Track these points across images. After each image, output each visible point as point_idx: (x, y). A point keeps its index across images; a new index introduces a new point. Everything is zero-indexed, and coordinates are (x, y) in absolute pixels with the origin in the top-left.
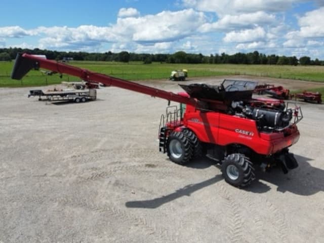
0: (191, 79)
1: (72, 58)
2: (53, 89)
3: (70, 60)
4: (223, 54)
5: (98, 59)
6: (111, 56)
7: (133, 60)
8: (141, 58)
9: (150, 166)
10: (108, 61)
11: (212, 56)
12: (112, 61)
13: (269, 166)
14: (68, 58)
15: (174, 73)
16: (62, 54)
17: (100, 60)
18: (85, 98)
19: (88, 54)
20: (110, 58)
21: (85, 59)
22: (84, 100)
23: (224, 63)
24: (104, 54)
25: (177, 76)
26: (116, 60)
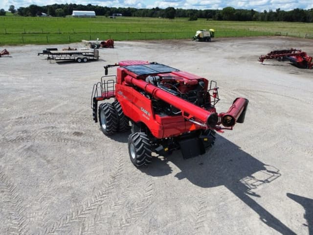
0: (217, 39)
1: (121, 14)
2: (68, 48)
3: (119, 16)
4: (278, 10)
5: (145, 15)
6: (158, 12)
7: (180, 17)
8: (188, 14)
9: (77, 134)
10: (155, 17)
11: (265, 12)
12: (158, 17)
13: (166, 149)
14: (118, 14)
15: (199, 32)
16: (112, 10)
17: (147, 16)
18: (87, 59)
19: (136, 10)
20: (156, 14)
21: (133, 15)
22: (85, 60)
23: (278, 20)
24: (151, 10)
25: (201, 36)
26: (163, 16)
